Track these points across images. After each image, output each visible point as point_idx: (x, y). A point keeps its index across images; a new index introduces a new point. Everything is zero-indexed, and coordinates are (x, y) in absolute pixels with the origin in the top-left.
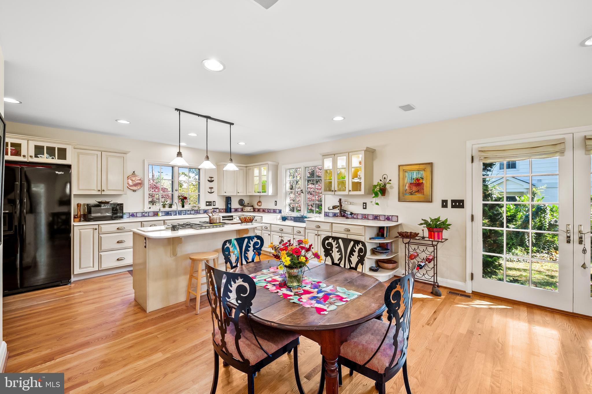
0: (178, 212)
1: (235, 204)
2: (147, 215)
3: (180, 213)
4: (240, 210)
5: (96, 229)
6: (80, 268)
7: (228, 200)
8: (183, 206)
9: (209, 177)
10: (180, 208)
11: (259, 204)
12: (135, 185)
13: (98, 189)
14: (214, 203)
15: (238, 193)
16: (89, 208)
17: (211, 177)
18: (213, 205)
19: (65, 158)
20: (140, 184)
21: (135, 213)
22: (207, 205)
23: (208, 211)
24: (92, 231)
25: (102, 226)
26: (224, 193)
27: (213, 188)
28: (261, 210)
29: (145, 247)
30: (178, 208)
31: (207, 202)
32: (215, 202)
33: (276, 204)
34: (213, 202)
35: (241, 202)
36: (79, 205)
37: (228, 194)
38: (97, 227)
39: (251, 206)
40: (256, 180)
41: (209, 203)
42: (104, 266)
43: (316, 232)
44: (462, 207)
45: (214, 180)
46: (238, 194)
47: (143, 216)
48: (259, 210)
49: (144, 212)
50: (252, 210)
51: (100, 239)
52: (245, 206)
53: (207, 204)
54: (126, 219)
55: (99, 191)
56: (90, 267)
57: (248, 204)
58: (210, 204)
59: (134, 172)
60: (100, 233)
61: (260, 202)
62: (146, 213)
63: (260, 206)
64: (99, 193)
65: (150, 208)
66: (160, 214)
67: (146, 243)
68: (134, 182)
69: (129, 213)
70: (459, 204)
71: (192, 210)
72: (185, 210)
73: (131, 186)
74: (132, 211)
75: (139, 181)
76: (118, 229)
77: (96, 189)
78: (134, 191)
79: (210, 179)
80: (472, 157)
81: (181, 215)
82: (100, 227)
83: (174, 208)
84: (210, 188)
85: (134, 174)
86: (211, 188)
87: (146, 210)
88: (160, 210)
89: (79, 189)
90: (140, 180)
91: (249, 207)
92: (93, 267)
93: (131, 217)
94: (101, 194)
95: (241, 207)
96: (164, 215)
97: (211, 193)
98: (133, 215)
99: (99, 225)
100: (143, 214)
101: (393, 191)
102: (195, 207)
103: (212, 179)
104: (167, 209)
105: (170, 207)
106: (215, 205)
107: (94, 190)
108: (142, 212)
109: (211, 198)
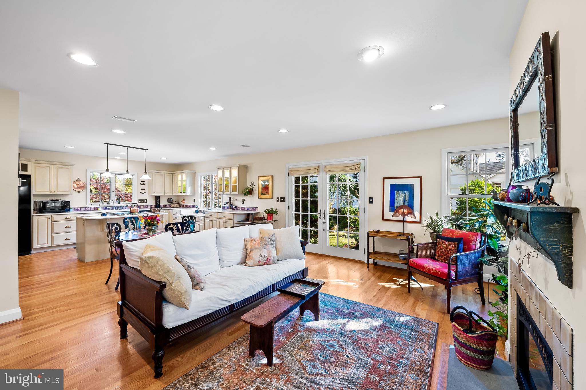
0: (114, 207)
1: (163, 202)
2: (89, 209)
3: (116, 208)
4: (168, 206)
5: (49, 218)
6: (38, 244)
7: (157, 198)
8: (119, 203)
9: (142, 181)
10: (116, 204)
11: (183, 201)
12: (80, 188)
13: (51, 191)
16: (44, 204)
18: (145, 203)
19: (27, 170)
20: (83, 187)
21: (79, 208)
22: (139, 202)
23: (140, 207)
24: (46, 219)
25: (54, 216)
26: (153, 193)
27: (144, 189)
28: (185, 206)
29: (84, 225)
30: (115, 205)
31: (139, 200)
32: (146, 200)
33: (194, 201)
34: (145, 200)
35: (170, 200)
36: (35, 202)
37: (157, 194)
38: (50, 217)
39: (177, 203)
40: (179, 183)
41: (141, 201)
42: (56, 243)
43: (210, 219)
44: (284, 201)
45: (145, 184)
46: (165, 194)
47: (86, 210)
48: (183, 206)
49: (86, 207)
50: (178, 206)
51: (52, 225)
52: (173, 203)
53: (140, 201)
54: (72, 211)
55: (51, 192)
56: (45, 244)
57: (175, 201)
58: (142, 201)
59: (78, 178)
60: (52, 221)
61: (184, 200)
62: (88, 208)
63: (184, 203)
64: (52, 194)
65: (91, 204)
66: (100, 209)
67: (84, 223)
68: (79, 186)
69: (75, 208)
70: (283, 200)
71: (127, 206)
72: (121, 206)
73: (76, 188)
74: (77, 207)
75: (82, 185)
76: (66, 218)
77: (49, 191)
78: (79, 192)
79: (142, 183)
80: (288, 173)
81: (117, 209)
82: (52, 217)
83: (111, 204)
84: (142, 189)
85: (78, 180)
87: (89, 205)
88: (99, 206)
89: (36, 191)
90: (83, 184)
91: (176, 204)
92: (48, 244)
93: (76, 211)
94: (53, 195)
95: (169, 204)
96: (103, 209)
97: (143, 193)
98: (77, 209)
99: (51, 215)
100: (86, 208)
101: (256, 193)
102: (129, 204)
103: (144, 183)
104: (105, 205)
105: (108, 204)
106: (146, 203)
107: (48, 191)
108: (85, 208)
109: (143, 197)
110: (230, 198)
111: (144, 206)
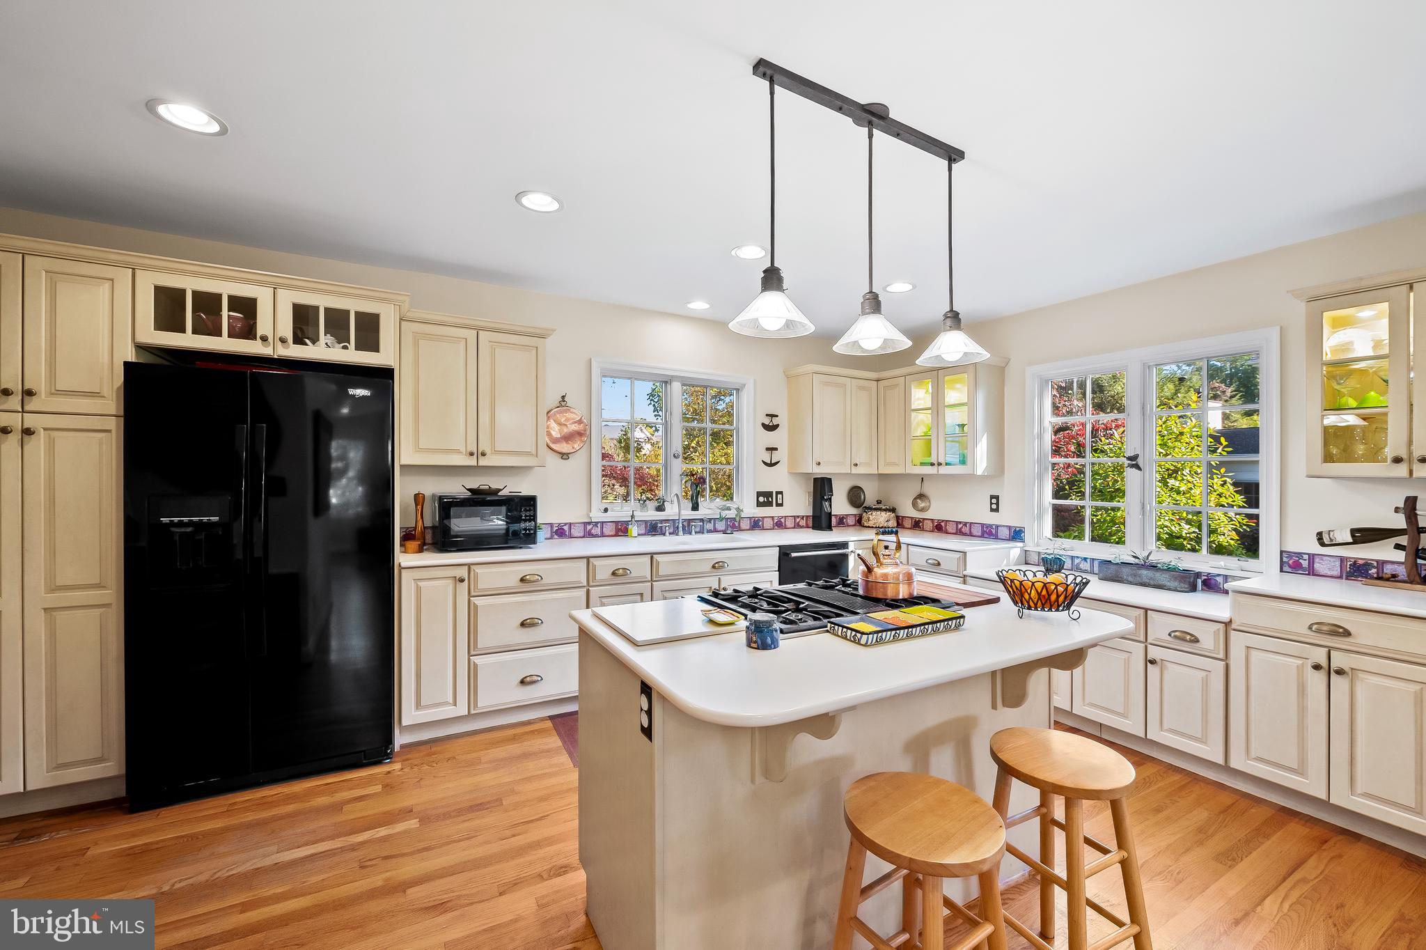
0: (681, 525)
2: (597, 531)
3: (687, 527)
4: (851, 521)
5: (462, 580)
6: (418, 705)
7: (822, 487)
8: (695, 507)
9: (767, 415)
10: (688, 513)
11: (921, 504)
12: (568, 438)
13: (469, 450)
14: (780, 496)
15: (856, 465)
16: (447, 506)
17: (773, 416)
18: (778, 505)
19: (376, 348)
20: (580, 434)
21: (566, 524)
22: (759, 504)
23: (763, 524)
24: (450, 583)
25: (479, 570)
26: (814, 465)
27: (776, 449)
28: (928, 525)
29: (647, 732)
30: (683, 512)
31: (759, 494)
32: (781, 493)
33: (994, 507)
34: (778, 493)
35: (855, 496)
36: (419, 499)
37: (821, 471)
39: (889, 510)
40: (921, 422)
41: (766, 498)
42: (486, 701)
43: (1320, 656)
45: (778, 426)
46: (855, 471)
47: (588, 535)
48: (917, 525)
49: (589, 523)
50: (893, 523)
51: (472, 611)
52: (870, 509)
53: (761, 499)
54: (544, 548)
55: (472, 454)
56: (445, 704)
57: (878, 502)
58: (768, 499)
59: (563, 397)
60: (473, 594)
61: (921, 496)
62: (596, 524)
63: (922, 510)
64: (472, 462)
65: (606, 510)
66: (634, 530)
67: (649, 713)
68: (565, 430)
69: (551, 525)
71: (721, 519)
72: (702, 520)
73: (556, 441)
74: (556, 520)
75: (575, 427)
76: (522, 580)
77: (463, 449)
78: (564, 456)
79: (767, 421)
81: (690, 533)
82: (472, 573)
83: (671, 511)
84: (768, 449)
85: (563, 404)
86: (771, 450)
87: (597, 516)
88: (633, 516)
89: (419, 450)
90: (580, 422)
91: (883, 513)
92: (455, 704)
93: (556, 537)
94: (477, 467)
95: (854, 511)
96: (643, 532)
97: (771, 465)
98: (560, 532)
99: (469, 565)
100: (589, 527)
102: (729, 509)
103: (775, 421)
104: (651, 514)
105: (660, 508)
106: (781, 505)
107: (458, 451)
108: (585, 524)
109: (774, 480)
111: (772, 518)
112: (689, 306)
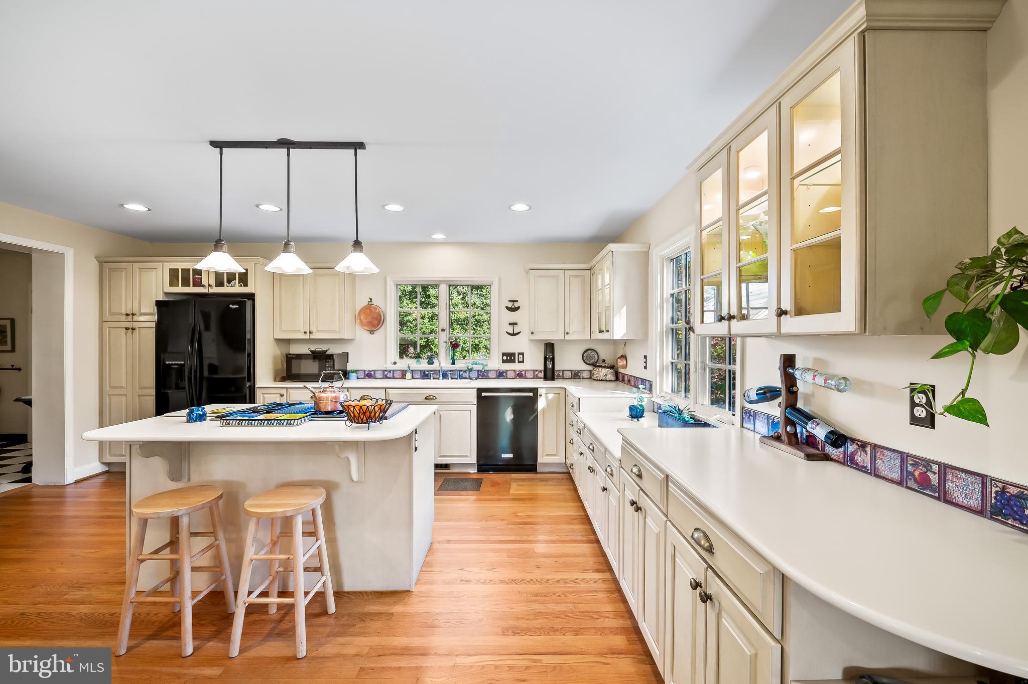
0: (442, 373)
1: (568, 360)
2: (390, 375)
3: (445, 375)
4: (585, 375)
5: (282, 395)
7: (547, 349)
9: (509, 301)
10: (447, 366)
11: (624, 363)
12: (373, 322)
13: (305, 330)
14: (521, 356)
15: (567, 333)
16: (290, 359)
17: (513, 301)
18: (519, 362)
19: (246, 285)
20: (380, 320)
21: (372, 371)
22: (504, 361)
23: (506, 375)
24: (278, 397)
25: (291, 391)
26: (538, 334)
27: (516, 324)
28: (626, 379)
30: (444, 365)
31: (504, 354)
32: (523, 354)
33: (645, 365)
34: (519, 354)
35: (589, 356)
38: (284, 392)
39: (608, 367)
40: (600, 300)
41: (509, 357)
46: (567, 337)
47: (385, 377)
48: (623, 379)
49: (386, 371)
50: (611, 377)
52: (596, 366)
53: (505, 358)
55: (304, 333)
57: (604, 361)
58: (511, 358)
59: (371, 299)
61: (624, 357)
62: (390, 371)
63: (624, 367)
64: (306, 337)
65: (395, 363)
66: (409, 375)
69: (364, 371)
71: (471, 370)
72: (455, 371)
73: (368, 324)
74: (365, 367)
77: (302, 331)
78: (371, 332)
79: (510, 305)
82: (288, 392)
83: (436, 364)
84: (510, 324)
85: (370, 303)
86: (513, 324)
87: (390, 366)
88: (409, 367)
89: (282, 331)
91: (603, 370)
93: (367, 377)
94: (309, 339)
96: (419, 377)
97: (513, 335)
98: (369, 375)
100: (385, 373)
102: (476, 364)
103: (516, 305)
104: (423, 365)
105: (430, 362)
106: (523, 362)
107: (300, 331)
108: (384, 371)
109: (513, 345)
110: (788, 361)
111: (515, 371)
112: (432, 236)
